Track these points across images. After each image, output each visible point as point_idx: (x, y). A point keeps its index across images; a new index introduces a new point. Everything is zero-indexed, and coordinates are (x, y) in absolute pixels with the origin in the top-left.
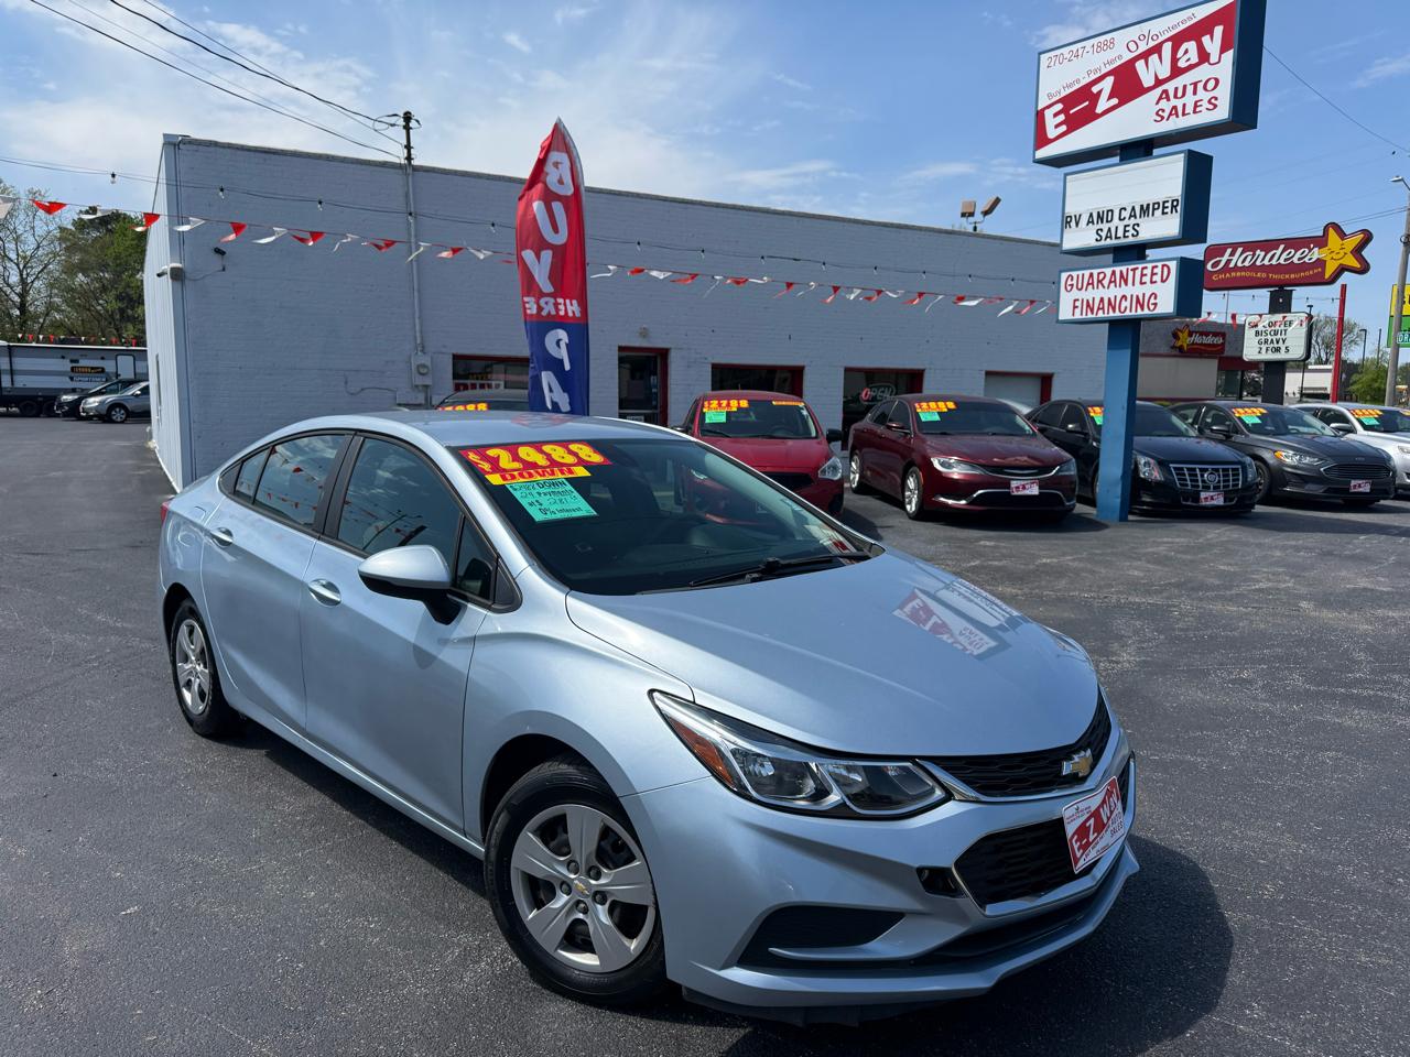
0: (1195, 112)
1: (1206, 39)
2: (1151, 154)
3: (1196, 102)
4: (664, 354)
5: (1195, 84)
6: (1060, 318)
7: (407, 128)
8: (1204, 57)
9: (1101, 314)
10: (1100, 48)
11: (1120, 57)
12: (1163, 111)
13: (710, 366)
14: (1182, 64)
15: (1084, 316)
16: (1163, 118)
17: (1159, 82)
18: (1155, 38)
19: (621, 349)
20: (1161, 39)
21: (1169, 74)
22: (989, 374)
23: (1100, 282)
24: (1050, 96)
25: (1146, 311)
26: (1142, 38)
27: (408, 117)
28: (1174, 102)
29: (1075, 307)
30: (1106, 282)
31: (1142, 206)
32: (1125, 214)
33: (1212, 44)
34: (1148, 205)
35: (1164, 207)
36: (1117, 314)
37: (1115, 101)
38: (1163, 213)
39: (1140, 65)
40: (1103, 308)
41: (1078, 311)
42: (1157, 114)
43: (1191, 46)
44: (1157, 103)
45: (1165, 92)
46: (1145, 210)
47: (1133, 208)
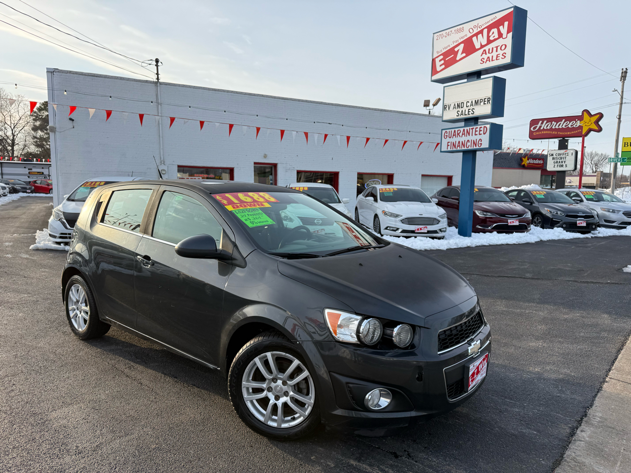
0: (497, 59)
1: (501, 28)
2: (480, 78)
3: (497, 55)
4: (275, 166)
5: (497, 47)
6: (442, 150)
7: (157, 66)
8: (500, 35)
9: (458, 149)
10: (458, 31)
11: (466, 35)
12: (484, 59)
13: (296, 171)
14: (491, 38)
15: (452, 149)
16: (484, 62)
17: (482, 46)
18: (480, 27)
19: (255, 163)
20: (483, 27)
21: (486, 43)
22: (423, 176)
23: (458, 134)
24: (438, 52)
25: (477, 147)
26: (475, 27)
27: (157, 61)
28: (488, 55)
29: (448, 145)
30: (461, 134)
31: (475, 101)
32: (469, 104)
33: (504, 29)
34: (478, 100)
35: (484, 101)
36: (466, 148)
37: (464, 55)
38: (484, 104)
39: (474, 39)
40: (460, 146)
41: (449, 147)
42: (481, 60)
43: (495, 30)
44: (481, 56)
45: (485, 50)
46: (477, 103)
47: (472, 102)
